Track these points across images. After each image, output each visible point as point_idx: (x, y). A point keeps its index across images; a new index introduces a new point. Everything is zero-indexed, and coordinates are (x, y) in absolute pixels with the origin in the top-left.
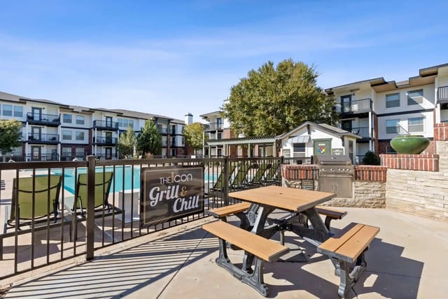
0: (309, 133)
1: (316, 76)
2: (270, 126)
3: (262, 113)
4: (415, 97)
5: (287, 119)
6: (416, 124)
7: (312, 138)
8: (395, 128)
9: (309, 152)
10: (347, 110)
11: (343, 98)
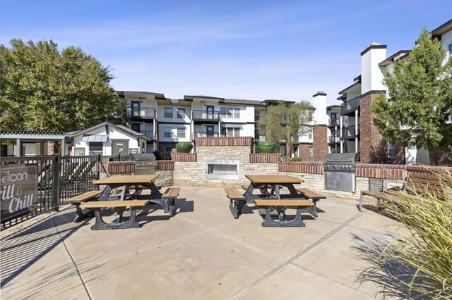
0: (107, 133)
1: (112, 78)
2: (53, 120)
3: (41, 102)
4: (181, 113)
5: (78, 115)
6: (181, 132)
7: (110, 138)
8: (169, 133)
9: (107, 151)
10: (136, 114)
11: (133, 102)
